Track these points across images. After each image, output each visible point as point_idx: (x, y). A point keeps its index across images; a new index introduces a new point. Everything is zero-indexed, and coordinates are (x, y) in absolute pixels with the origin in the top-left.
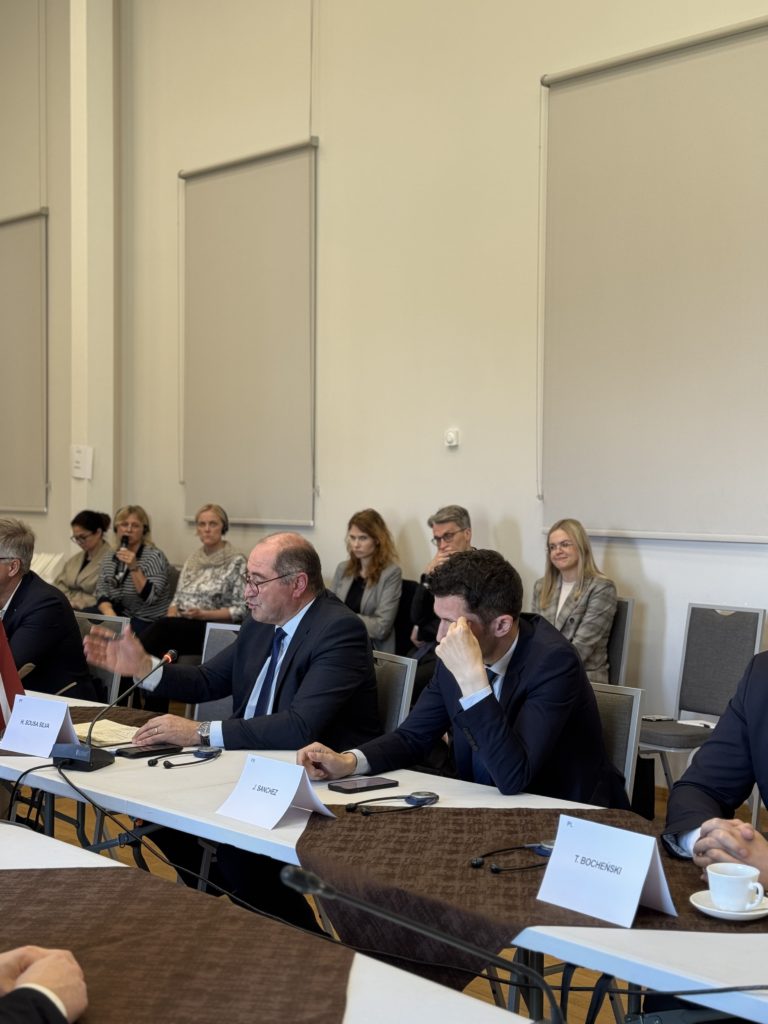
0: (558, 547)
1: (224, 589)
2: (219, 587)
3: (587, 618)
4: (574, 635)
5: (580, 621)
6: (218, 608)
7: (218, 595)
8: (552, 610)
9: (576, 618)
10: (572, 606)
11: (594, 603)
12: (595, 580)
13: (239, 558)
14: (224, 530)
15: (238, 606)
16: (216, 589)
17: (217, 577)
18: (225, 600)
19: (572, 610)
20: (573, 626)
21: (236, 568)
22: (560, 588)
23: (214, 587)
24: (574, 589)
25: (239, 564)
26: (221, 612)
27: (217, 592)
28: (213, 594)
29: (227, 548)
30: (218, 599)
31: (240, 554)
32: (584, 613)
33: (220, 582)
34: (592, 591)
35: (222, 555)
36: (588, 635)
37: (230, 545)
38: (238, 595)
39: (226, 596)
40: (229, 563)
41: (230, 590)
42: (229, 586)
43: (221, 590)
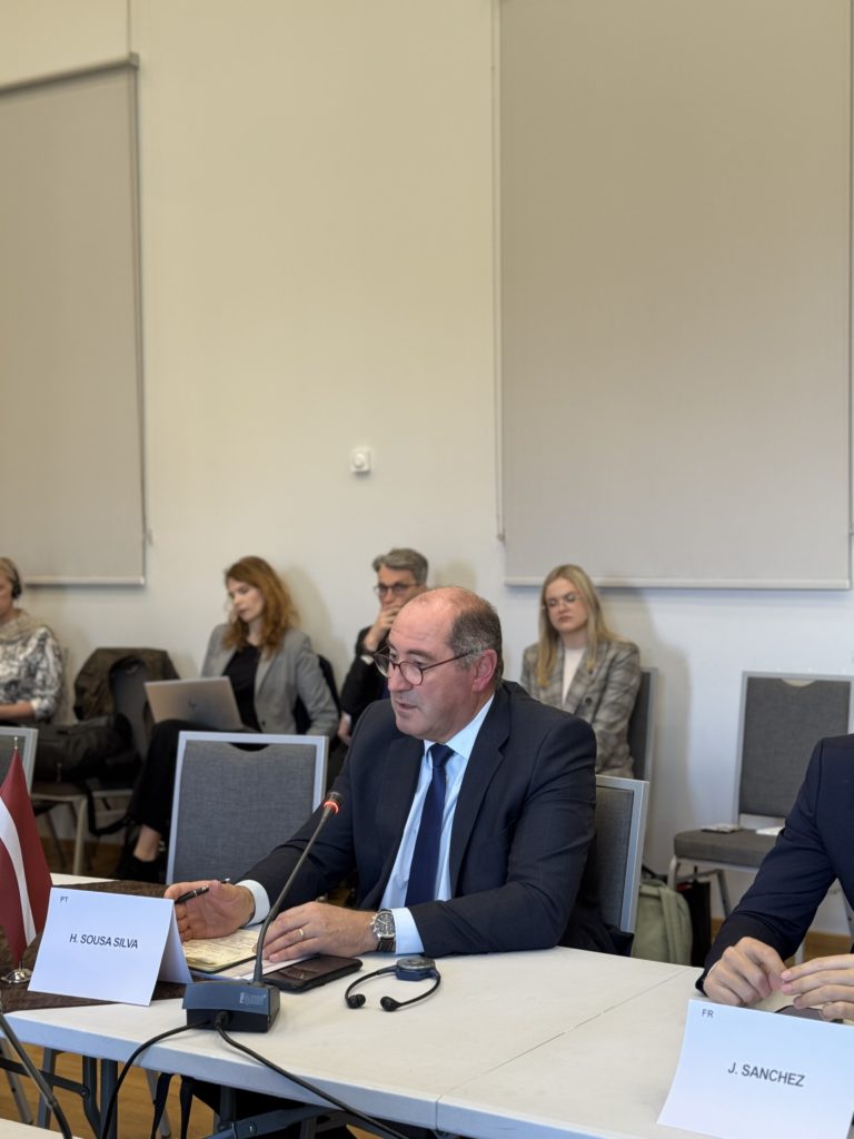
0: (561, 601)
1: (23, 673)
2: (15, 671)
3: (610, 696)
4: (594, 720)
5: (600, 701)
6: (13, 700)
7: (14, 683)
8: (556, 687)
9: (595, 698)
10: (585, 681)
11: (618, 675)
12: (614, 645)
13: (42, 631)
14: (16, 592)
15: (42, 697)
16: (11, 674)
17: (13, 657)
18: (23, 689)
19: (588, 686)
20: (591, 708)
21: (38, 645)
22: (563, 659)
23: (8, 670)
24: (584, 658)
25: (43, 639)
26: (20, 707)
27: (13, 677)
28: (7, 680)
29: (22, 618)
30: (13, 687)
31: (44, 626)
32: (603, 690)
33: (16, 663)
34: (613, 660)
35: (16, 627)
36: (612, 720)
37: (27, 614)
38: (44, 681)
39: (25, 683)
40: (29, 638)
41: (31, 674)
42: (29, 669)
43: (19, 674)
